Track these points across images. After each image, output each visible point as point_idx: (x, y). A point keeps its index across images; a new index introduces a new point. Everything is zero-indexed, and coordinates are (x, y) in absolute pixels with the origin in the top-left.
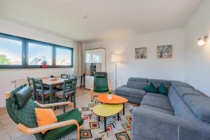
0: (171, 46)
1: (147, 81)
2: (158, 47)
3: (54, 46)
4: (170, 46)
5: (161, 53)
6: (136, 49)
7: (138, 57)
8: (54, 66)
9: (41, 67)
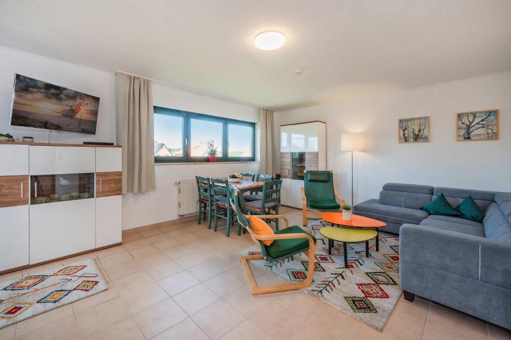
0: (495, 113)
1: (431, 191)
2: (460, 116)
3: (226, 121)
4: (493, 113)
5: (468, 127)
6: (401, 121)
7: (406, 140)
8: (225, 159)
9: (208, 160)
